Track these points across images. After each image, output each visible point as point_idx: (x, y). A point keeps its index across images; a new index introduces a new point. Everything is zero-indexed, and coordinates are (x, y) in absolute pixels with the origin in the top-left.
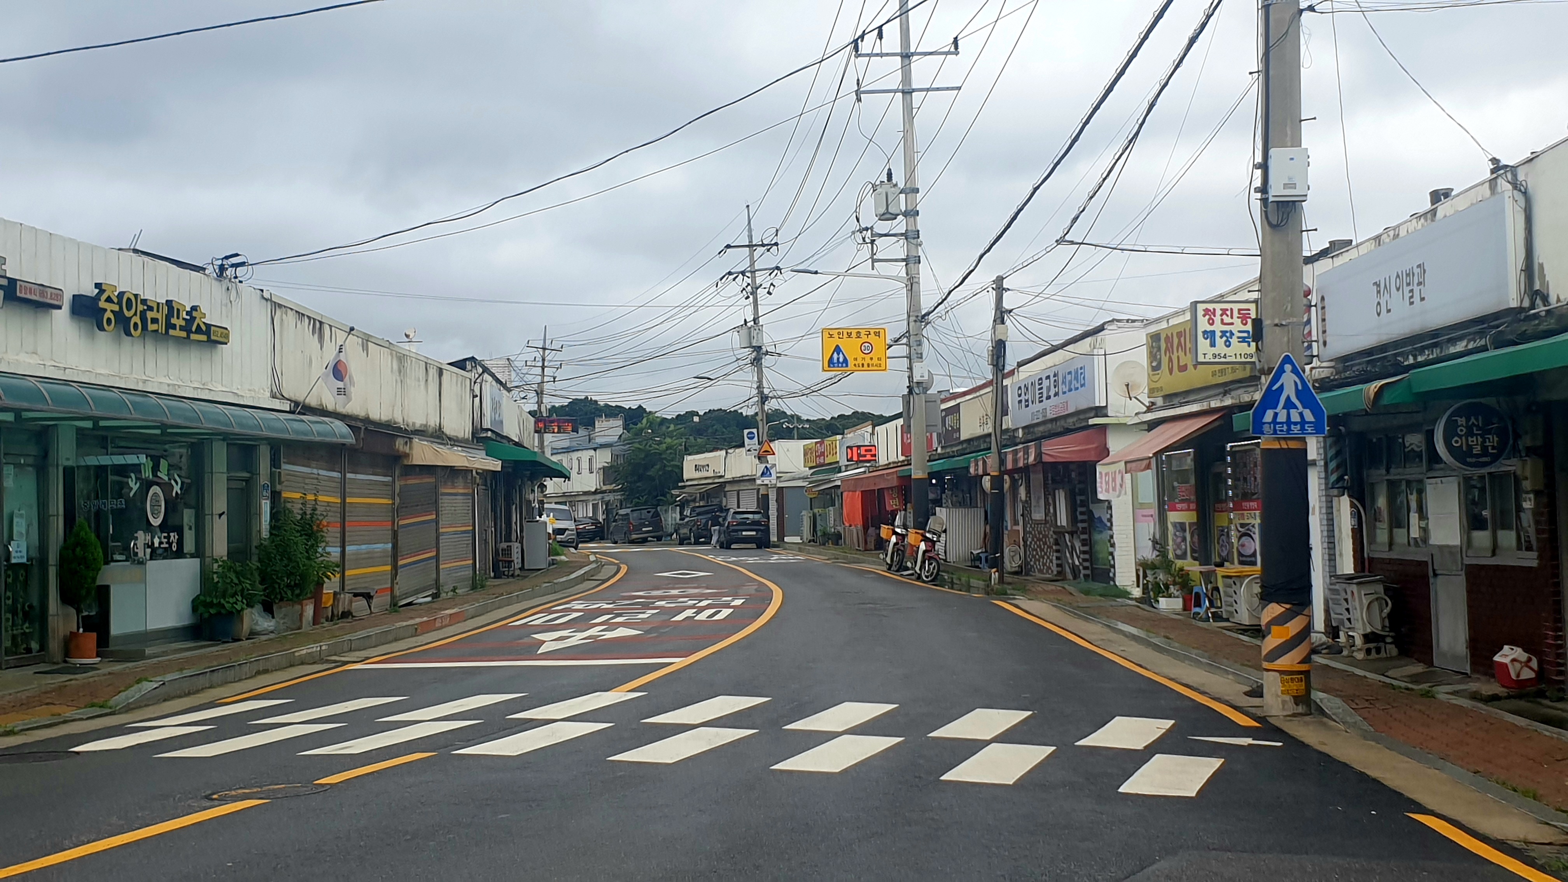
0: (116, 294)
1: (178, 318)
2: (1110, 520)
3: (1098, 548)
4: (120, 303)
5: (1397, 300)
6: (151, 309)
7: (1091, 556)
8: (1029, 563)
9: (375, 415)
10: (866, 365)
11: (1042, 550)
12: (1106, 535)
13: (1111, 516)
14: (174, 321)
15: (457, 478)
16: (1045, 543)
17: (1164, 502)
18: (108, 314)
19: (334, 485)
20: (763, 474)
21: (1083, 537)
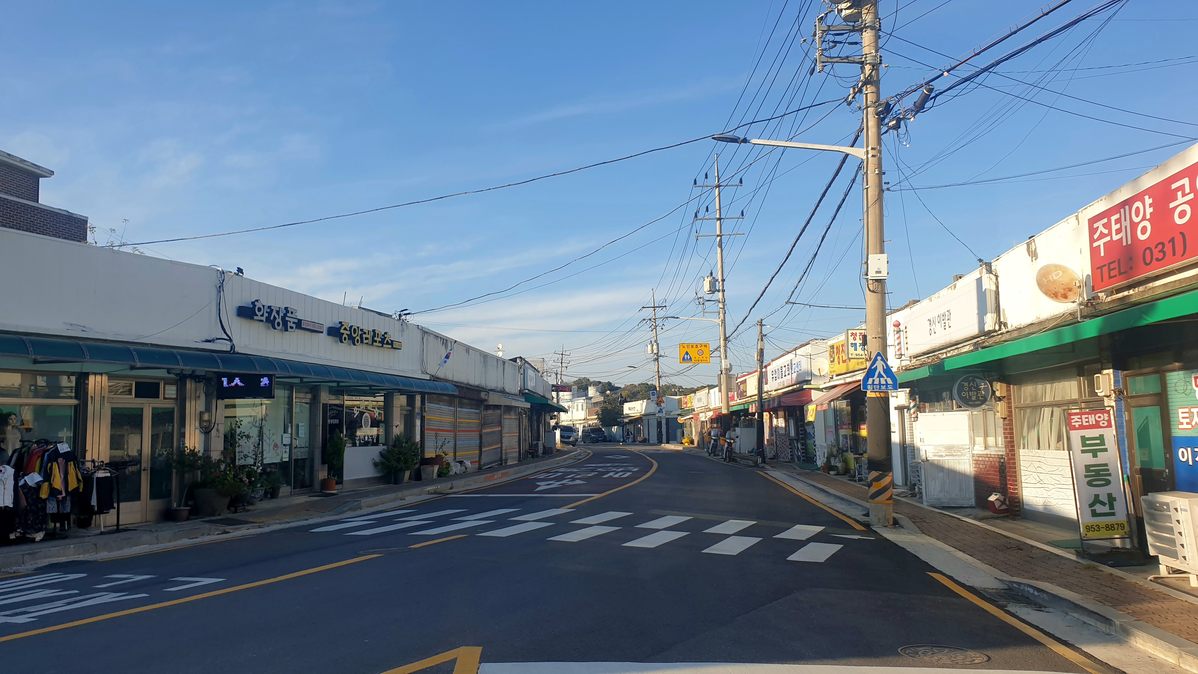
0: (349, 326)
1: (378, 337)
2: (814, 434)
3: (809, 447)
4: (350, 331)
5: (938, 327)
6: (365, 333)
7: (806, 451)
8: (778, 454)
9: (472, 382)
10: (700, 361)
11: (784, 448)
12: (811, 441)
13: (814, 432)
14: (376, 339)
15: (512, 411)
16: (785, 445)
17: (838, 425)
18: (345, 335)
19: (451, 413)
20: (659, 412)
21: (802, 442)
